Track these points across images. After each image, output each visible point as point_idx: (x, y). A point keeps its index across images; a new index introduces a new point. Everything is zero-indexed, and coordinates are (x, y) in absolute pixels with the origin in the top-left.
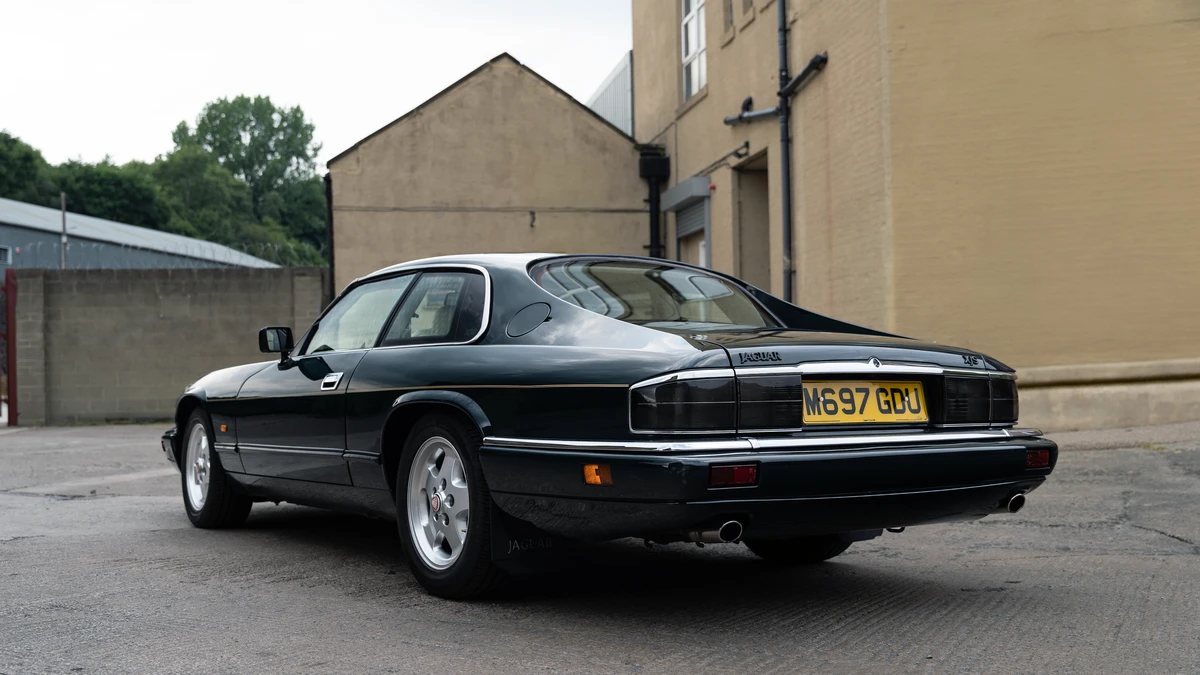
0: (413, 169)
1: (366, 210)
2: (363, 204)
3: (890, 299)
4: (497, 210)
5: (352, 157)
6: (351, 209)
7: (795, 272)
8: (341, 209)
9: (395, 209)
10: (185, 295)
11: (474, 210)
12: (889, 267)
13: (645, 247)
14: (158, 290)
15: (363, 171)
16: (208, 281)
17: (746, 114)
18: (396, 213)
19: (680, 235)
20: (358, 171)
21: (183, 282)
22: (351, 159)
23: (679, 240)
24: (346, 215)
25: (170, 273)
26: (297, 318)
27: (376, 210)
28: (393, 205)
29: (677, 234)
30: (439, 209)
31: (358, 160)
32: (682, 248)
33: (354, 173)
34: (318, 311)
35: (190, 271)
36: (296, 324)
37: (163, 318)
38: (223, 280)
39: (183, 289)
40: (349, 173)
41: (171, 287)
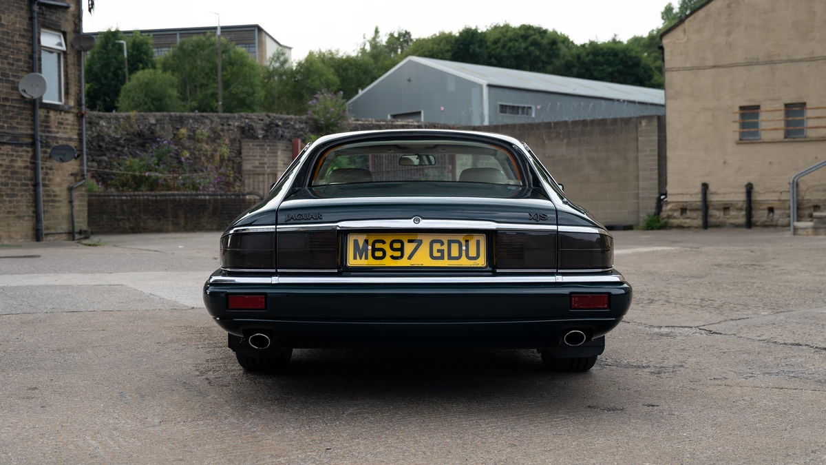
0: (729, 34)
1: (691, 69)
2: (688, 65)
4: (801, 60)
5: (680, 29)
6: (678, 70)
8: (671, 70)
9: (714, 67)
10: (563, 140)
11: (781, 62)
14: (544, 137)
15: (688, 39)
16: (579, 129)
18: (714, 70)
20: (685, 40)
21: (561, 131)
22: (678, 31)
24: (675, 73)
25: (552, 125)
26: (640, 154)
27: (698, 68)
28: (712, 64)
30: (749, 64)
31: (685, 31)
33: (681, 41)
34: (656, 148)
35: (566, 123)
36: (640, 159)
37: (548, 157)
38: (589, 128)
39: (561, 136)
40: (677, 42)
41: (553, 135)
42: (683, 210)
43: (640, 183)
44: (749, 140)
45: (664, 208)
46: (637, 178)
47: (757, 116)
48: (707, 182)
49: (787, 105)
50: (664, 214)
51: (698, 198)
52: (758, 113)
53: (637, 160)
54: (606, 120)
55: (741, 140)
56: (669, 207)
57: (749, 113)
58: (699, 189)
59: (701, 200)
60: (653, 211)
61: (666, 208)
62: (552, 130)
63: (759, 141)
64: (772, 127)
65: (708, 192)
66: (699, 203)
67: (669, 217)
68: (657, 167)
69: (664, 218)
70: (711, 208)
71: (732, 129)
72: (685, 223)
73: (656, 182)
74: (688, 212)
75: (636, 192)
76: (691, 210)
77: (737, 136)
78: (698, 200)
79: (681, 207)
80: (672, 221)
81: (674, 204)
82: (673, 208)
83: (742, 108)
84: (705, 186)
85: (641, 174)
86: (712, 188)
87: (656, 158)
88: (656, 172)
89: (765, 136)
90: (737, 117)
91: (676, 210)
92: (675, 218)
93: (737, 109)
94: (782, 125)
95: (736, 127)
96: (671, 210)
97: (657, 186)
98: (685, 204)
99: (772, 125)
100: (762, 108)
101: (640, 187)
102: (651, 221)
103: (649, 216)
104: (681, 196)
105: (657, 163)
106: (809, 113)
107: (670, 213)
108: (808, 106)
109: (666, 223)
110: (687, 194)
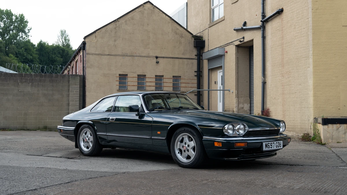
0: (115, 41)
1: (98, 55)
2: (97, 53)
3: (311, 93)
4: (144, 57)
5: (94, 35)
6: (93, 54)
7: (266, 82)
8: (89, 54)
9: (108, 55)
10: (29, 83)
11: (136, 56)
12: (311, 82)
13: (195, 72)
14: (19, 82)
16: (38, 78)
17: (245, 27)
18: (109, 56)
19: (209, 68)
20: (96, 41)
21: (28, 79)
22: (93, 36)
23: (209, 70)
24: (91, 56)
25: (24, 75)
26: (70, 93)
27: (102, 55)
28: (108, 54)
29: (208, 68)
30: (123, 56)
31: (96, 37)
32: (210, 72)
33: (94, 41)
34: (79, 91)
35: (31, 75)
36: (70, 95)
37: (21, 92)
39: (28, 81)
40: (92, 41)
41: (24, 80)
43: (70, 107)
44: (122, 89)
46: (68, 104)
47: (125, 79)
49: (138, 75)
52: (126, 78)
53: (68, 96)
55: (119, 89)
57: (123, 77)
62: (23, 78)
63: (127, 90)
64: (132, 85)
68: (78, 100)
71: (116, 84)
77: (118, 87)
83: (120, 75)
85: (71, 103)
87: (79, 95)
88: (78, 102)
89: (129, 88)
90: (118, 79)
93: (118, 76)
94: (136, 84)
95: (118, 83)
99: (132, 84)
100: (128, 76)
105: (78, 98)
106: (147, 80)
108: (146, 77)
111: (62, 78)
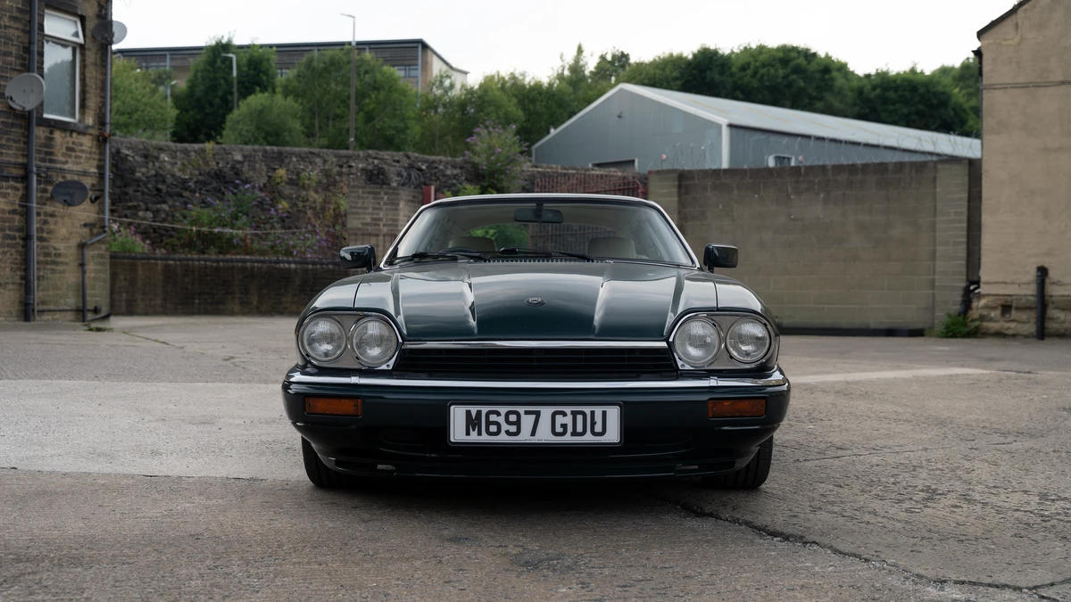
1: (1025, 86)
2: (1020, 80)
5: (1009, 22)
6: (1004, 87)
8: (992, 87)
9: (1063, 83)
10: (818, 194)
14: (790, 190)
15: (1022, 39)
16: (843, 177)
18: (1063, 87)
20: (1016, 40)
21: (816, 181)
22: (1008, 25)
24: (998, 93)
25: (804, 170)
26: (939, 218)
27: (1037, 86)
28: (1060, 78)
31: (1017, 26)
33: (1010, 42)
34: (965, 210)
35: (823, 168)
36: (938, 226)
37: (794, 220)
38: (859, 177)
39: (816, 187)
40: (1004, 43)
41: (804, 186)
42: (1006, 308)
43: (938, 263)
45: (974, 304)
46: (933, 256)
48: (1046, 265)
50: (974, 314)
51: (1030, 290)
53: (933, 228)
54: (887, 164)
56: (983, 302)
58: (1032, 275)
59: (1035, 293)
60: (957, 308)
61: (979, 304)
62: (802, 178)
65: (1047, 281)
66: (1032, 298)
67: (982, 318)
68: (964, 240)
69: (973, 320)
70: (1051, 306)
72: (1009, 328)
73: (964, 262)
74: (1013, 312)
75: (932, 277)
76: (1018, 309)
78: (1030, 292)
79: (1002, 302)
80: (986, 324)
81: (991, 298)
82: (990, 304)
84: (1043, 272)
85: (940, 249)
86: (1053, 275)
87: (965, 225)
88: (964, 246)
91: (994, 308)
92: (991, 320)
96: (986, 307)
97: (964, 270)
98: (1009, 299)
101: (938, 269)
102: (953, 324)
103: (949, 316)
104: (1004, 285)
105: (965, 233)
107: (985, 312)
109: (977, 327)
110: (1013, 283)
111: (917, 171)
